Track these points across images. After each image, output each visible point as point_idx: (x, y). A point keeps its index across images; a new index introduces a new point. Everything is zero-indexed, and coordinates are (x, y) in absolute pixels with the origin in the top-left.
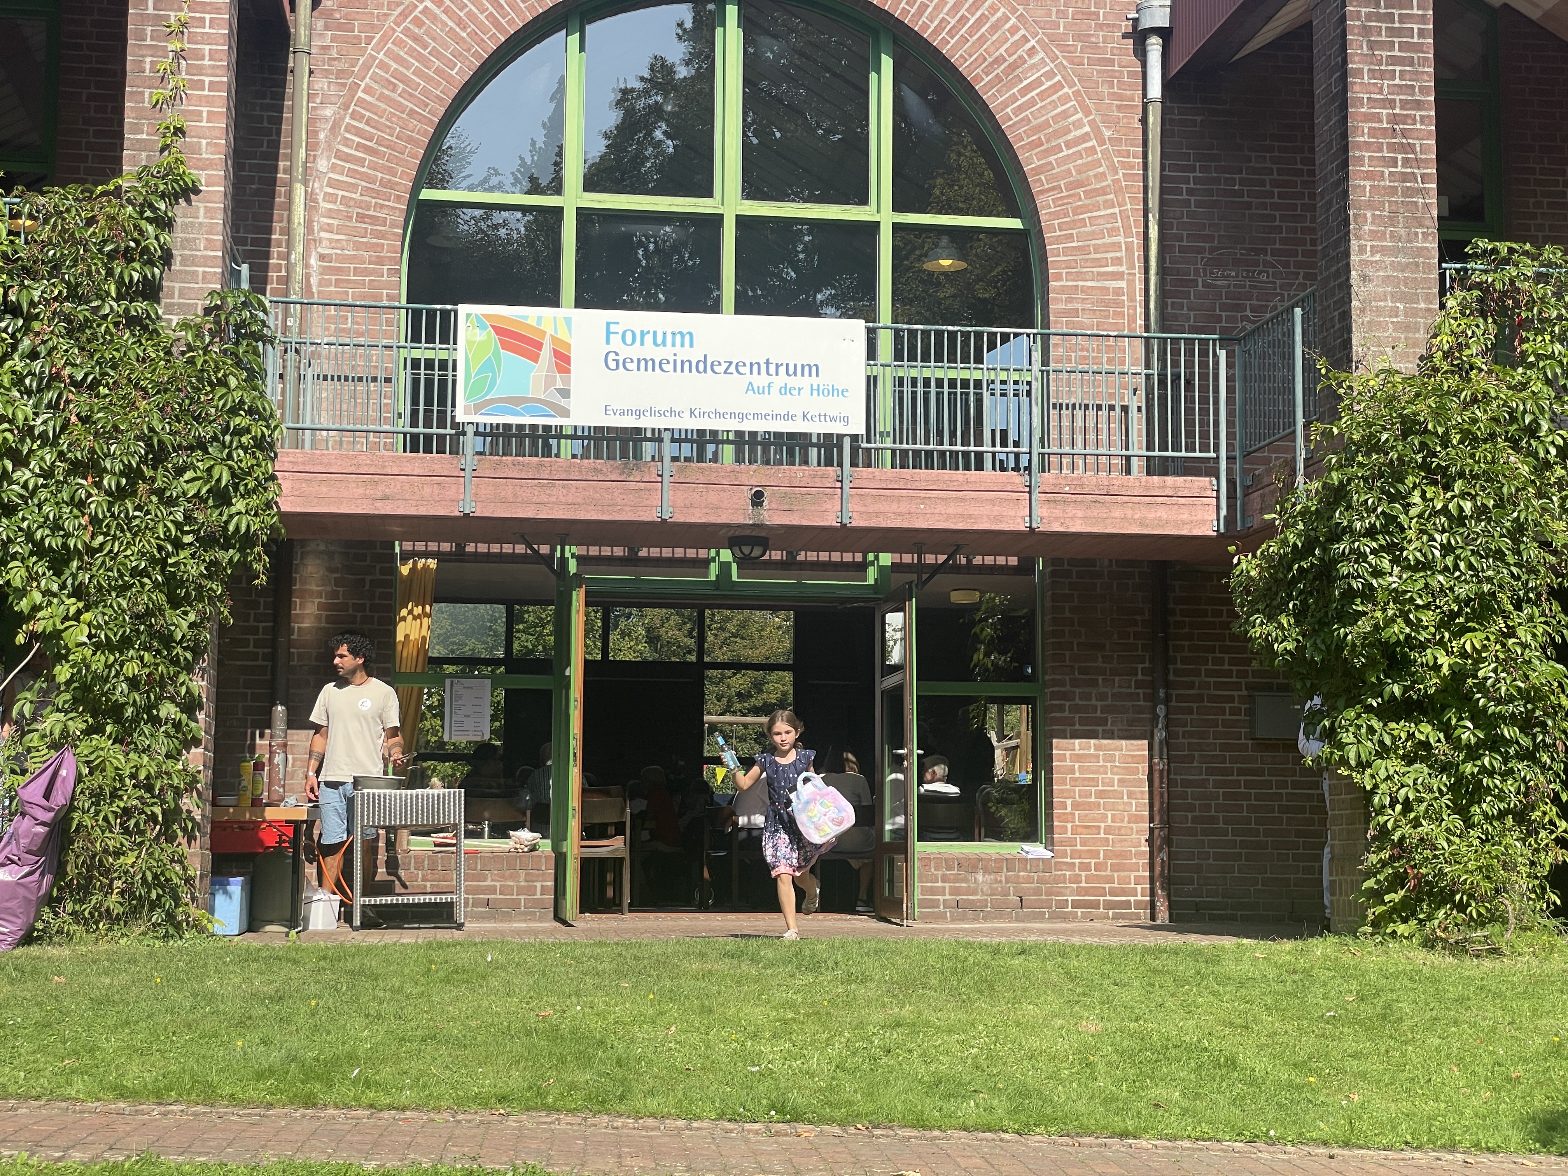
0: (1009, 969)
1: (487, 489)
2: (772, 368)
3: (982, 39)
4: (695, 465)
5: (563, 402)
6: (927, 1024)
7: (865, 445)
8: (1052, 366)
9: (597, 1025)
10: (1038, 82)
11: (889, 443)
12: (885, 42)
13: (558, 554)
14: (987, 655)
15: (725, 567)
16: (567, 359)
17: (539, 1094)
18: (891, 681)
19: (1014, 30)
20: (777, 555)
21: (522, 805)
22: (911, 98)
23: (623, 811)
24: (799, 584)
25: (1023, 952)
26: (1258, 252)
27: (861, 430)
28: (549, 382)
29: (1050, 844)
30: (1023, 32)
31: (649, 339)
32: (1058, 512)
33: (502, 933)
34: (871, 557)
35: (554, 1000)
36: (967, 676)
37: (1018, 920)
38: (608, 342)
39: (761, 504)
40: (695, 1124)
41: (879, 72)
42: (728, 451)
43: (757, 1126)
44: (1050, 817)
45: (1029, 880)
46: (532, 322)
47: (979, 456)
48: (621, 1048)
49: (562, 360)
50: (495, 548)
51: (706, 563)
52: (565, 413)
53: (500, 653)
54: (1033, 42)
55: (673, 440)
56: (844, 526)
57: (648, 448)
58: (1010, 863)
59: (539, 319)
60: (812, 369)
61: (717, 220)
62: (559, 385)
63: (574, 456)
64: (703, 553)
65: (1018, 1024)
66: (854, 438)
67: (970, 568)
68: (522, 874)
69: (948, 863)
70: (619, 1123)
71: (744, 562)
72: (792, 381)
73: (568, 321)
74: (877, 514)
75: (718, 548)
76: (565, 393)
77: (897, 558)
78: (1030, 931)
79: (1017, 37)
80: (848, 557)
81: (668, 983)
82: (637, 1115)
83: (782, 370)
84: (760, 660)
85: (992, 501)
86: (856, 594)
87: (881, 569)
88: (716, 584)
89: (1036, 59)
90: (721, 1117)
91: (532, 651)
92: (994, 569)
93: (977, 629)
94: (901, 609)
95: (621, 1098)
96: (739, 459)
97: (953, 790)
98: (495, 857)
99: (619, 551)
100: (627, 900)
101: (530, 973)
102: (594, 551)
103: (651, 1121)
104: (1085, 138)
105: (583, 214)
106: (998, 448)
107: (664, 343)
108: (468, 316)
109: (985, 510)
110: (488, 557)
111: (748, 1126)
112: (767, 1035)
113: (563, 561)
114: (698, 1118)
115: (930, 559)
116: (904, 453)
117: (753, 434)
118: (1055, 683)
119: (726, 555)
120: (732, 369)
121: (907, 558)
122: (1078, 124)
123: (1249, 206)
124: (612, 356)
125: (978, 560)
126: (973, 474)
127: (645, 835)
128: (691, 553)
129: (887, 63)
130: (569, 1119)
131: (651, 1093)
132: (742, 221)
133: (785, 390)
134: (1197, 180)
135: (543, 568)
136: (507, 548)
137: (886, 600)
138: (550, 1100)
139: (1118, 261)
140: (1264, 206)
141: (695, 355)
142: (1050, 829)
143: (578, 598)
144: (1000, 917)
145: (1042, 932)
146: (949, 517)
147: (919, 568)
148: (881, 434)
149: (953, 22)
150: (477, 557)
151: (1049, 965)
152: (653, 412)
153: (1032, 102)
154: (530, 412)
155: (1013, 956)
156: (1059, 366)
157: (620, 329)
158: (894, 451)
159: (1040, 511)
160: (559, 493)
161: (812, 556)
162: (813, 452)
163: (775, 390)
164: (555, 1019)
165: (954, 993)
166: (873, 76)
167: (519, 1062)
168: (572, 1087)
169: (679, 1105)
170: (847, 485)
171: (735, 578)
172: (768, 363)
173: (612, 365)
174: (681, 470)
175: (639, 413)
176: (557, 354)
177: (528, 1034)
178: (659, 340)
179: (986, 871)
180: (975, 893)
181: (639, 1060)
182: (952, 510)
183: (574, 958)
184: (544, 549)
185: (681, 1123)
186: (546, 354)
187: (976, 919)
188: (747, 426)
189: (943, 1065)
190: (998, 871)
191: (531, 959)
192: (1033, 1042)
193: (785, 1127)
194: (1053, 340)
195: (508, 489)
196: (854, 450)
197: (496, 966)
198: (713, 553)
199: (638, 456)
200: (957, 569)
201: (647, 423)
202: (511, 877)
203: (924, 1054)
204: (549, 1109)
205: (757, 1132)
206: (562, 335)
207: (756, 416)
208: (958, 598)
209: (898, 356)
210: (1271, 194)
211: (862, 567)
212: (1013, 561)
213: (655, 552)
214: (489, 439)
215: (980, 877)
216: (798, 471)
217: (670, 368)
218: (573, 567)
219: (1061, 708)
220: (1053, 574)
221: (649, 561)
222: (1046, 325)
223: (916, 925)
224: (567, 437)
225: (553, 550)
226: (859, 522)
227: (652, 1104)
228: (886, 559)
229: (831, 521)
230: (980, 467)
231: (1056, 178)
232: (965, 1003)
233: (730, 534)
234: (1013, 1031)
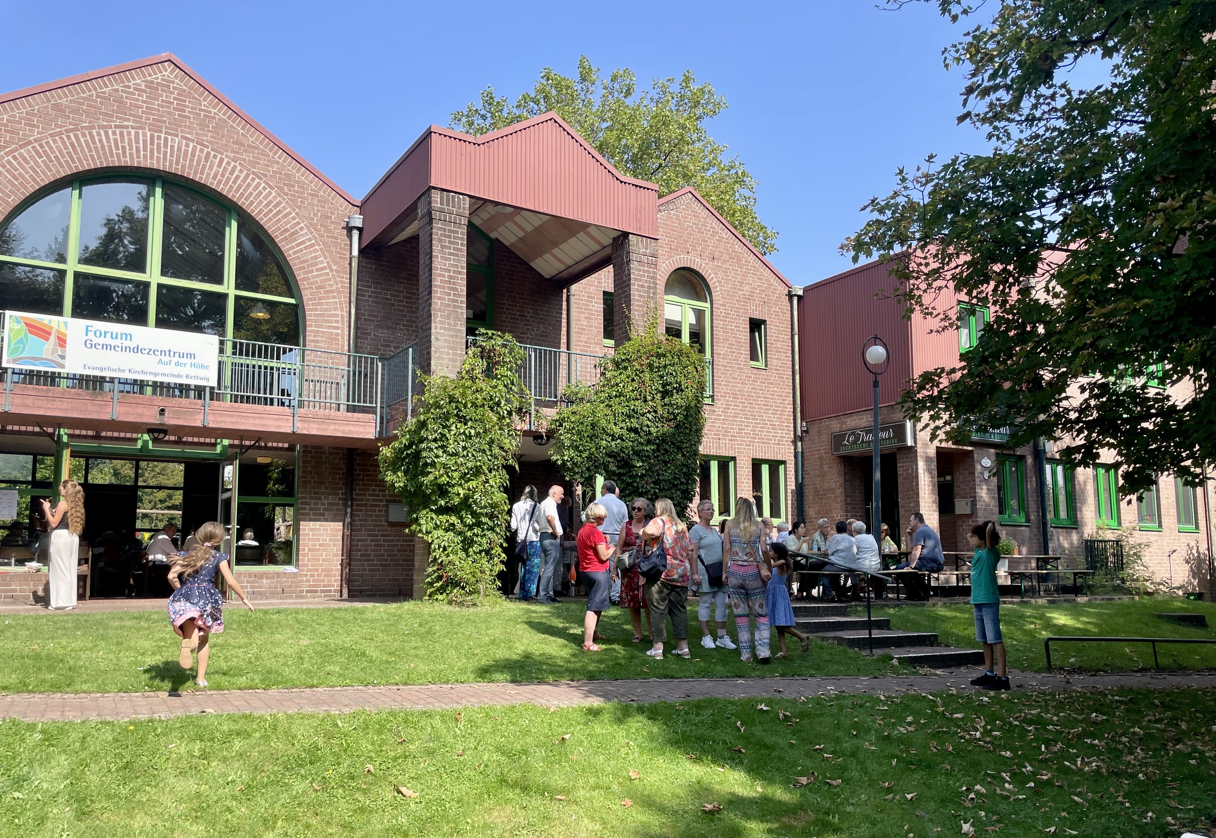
0: (271, 620)
1: (18, 400)
2: (172, 354)
3: (279, 221)
4: (131, 395)
5: (61, 361)
6: (229, 645)
7: (216, 391)
8: (306, 363)
9: (60, 652)
10: (303, 242)
11: (229, 391)
12: (234, 215)
13: (57, 433)
14: (274, 485)
15: (145, 443)
16: (65, 341)
17: (25, 685)
18: (226, 496)
19: (293, 219)
20: (172, 438)
21: (33, 550)
22: (245, 241)
23: (88, 552)
24: (183, 452)
25: (278, 612)
26: (397, 324)
27: (215, 384)
28: (54, 351)
29: (297, 566)
30: (298, 220)
31: (108, 335)
32: (306, 426)
33: (18, 611)
34: (219, 441)
35: (38, 641)
36: (265, 494)
37: (281, 599)
38: (87, 335)
39: (164, 414)
40: (106, 695)
41: (230, 227)
42: (149, 390)
43: (137, 694)
44: (298, 555)
45: (287, 582)
46: (46, 322)
47: (272, 400)
48: (72, 663)
49: (62, 341)
50: (23, 428)
51: (136, 440)
52: (63, 366)
53: (30, 479)
54: (302, 225)
55: (120, 383)
56: (205, 426)
57: (107, 386)
58: (278, 574)
59: (50, 321)
60: (192, 356)
61: (147, 285)
62: (60, 353)
63: (68, 387)
64: (135, 436)
65: (272, 643)
66: (212, 388)
67: (266, 448)
68: (32, 583)
69: (250, 575)
70: (66, 696)
71: (155, 440)
72: (182, 360)
73: (66, 323)
74: (221, 422)
75: (143, 433)
76: (63, 357)
77: (231, 442)
78: (285, 604)
79: (295, 221)
80: (208, 440)
81: (101, 631)
82: (76, 692)
83: (177, 355)
84: (171, 485)
85: (276, 420)
86: (211, 457)
87: (223, 446)
88: (141, 450)
89: (303, 232)
90: (119, 691)
91: (49, 478)
92: (276, 449)
93: (270, 474)
94: (232, 464)
95: (69, 685)
96: (154, 393)
97: (256, 543)
98: (17, 575)
99: (90, 433)
100: (88, 594)
101: (28, 629)
102: (77, 432)
103: (83, 695)
104: (324, 268)
105: (77, 275)
106: (280, 397)
107: (116, 338)
108: (11, 316)
109: (273, 423)
110: (19, 432)
111: (133, 694)
112: (150, 653)
113: (59, 436)
114: (107, 692)
115: (247, 443)
116: (237, 396)
117: (162, 383)
118: (303, 498)
119: (146, 437)
120: (152, 352)
121: (237, 442)
122: (322, 262)
123: (393, 305)
124: (88, 342)
125: (270, 444)
126: (268, 407)
127: (102, 564)
128: (129, 435)
129: (234, 224)
130: (40, 696)
131: (85, 682)
132: (160, 286)
133: (177, 364)
134: (372, 292)
135: (48, 439)
136: (30, 429)
137: (225, 460)
138: (30, 687)
139: (337, 322)
140: (400, 306)
141: (133, 345)
142: (297, 560)
143: (66, 453)
144: (273, 598)
145: (290, 604)
146: (255, 425)
147: (241, 446)
148: (225, 387)
149: (266, 211)
150: (12, 432)
151: (289, 618)
152: (109, 369)
153: (301, 250)
154: (43, 365)
155: (273, 614)
156: (309, 363)
157: (93, 329)
158: (231, 395)
159: (298, 424)
160: (58, 404)
161: (190, 439)
162: (192, 393)
163: (173, 363)
164: (38, 651)
165: (244, 631)
166: (227, 229)
167: (16, 671)
168: (43, 681)
169: (99, 686)
170: (207, 408)
171: (150, 447)
172: (170, 351)
173: (89, 346)
174: (123, 397)
175: (102, 369)
176: (59, 338)
177: (23, 658)
178: (114, 336)
179: (267, 579)
180: (262, 587)
181: (81, 667)
182: (257, 422)
183: (53, 622)
184: (50, 430)
185: (99, 695)
186: (53, 338)
187: (262, 599)
188: (159, 379)
189: (234, 662)
190: (273, 578)
191: (30, 622)
192: (278, 650)
193: (152, 694)
194: (306, 352)
195: (29, 401)
196: (212, 394)
197: (10, 626)
198: (140, 435)
199: (101, 388)
200: (260, 448)
201: (107, 374)
202: (26, 585)
203: (226, 658)
204: (29, 692)
205: (137, 697)
206: (62, 329)
207: (163, 375)
208: (260, 460)
209: (234, 353)
210: (403, 301)
211: (214, 445)
212: (286, 445)
213: (109, 434)
214: (22, 376)
215: (264, 581)
216: (184, 401)
217: (120, 349)
218: (65, 439)
219: (305, 509)
220: (304, 452)
221: (106, 438)
222: (304, 345)
223: (232, 602)
224: (64, 378)
225: (55, 431)
226: (212, 425)
227: (85, 687)
228: (226, 442)
229: (199, 424)
230: (272, 404)
231: (311, 283)
232: (248, 635)
233: (149, 427)
234: (269, 646)
